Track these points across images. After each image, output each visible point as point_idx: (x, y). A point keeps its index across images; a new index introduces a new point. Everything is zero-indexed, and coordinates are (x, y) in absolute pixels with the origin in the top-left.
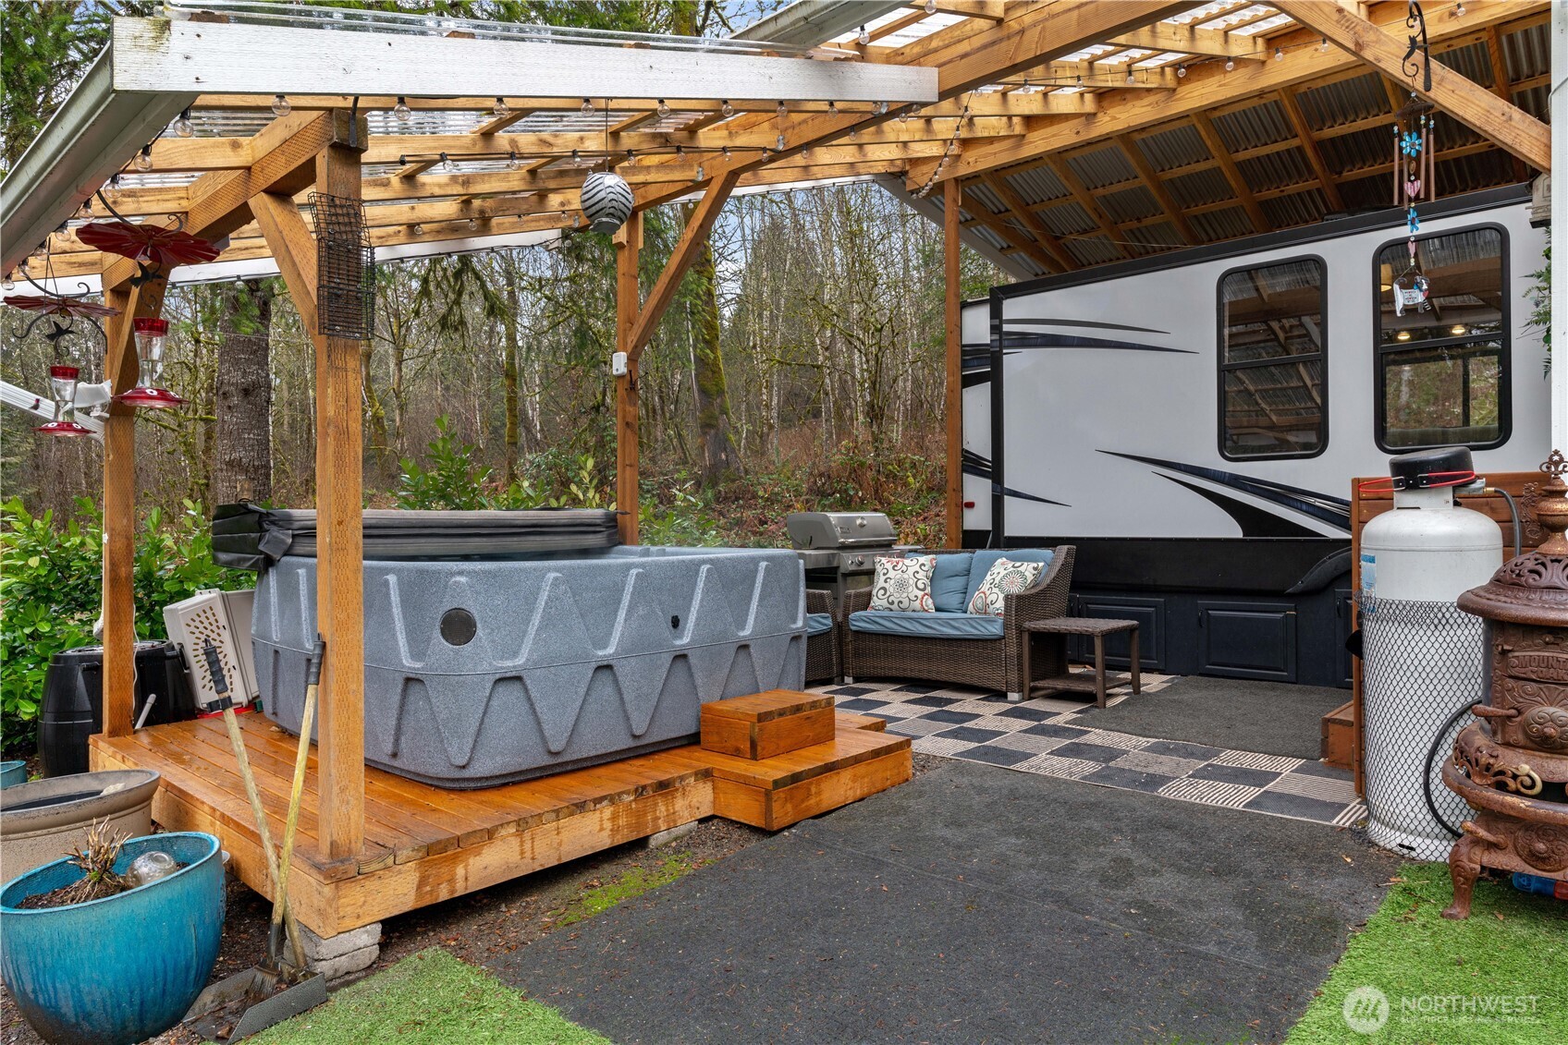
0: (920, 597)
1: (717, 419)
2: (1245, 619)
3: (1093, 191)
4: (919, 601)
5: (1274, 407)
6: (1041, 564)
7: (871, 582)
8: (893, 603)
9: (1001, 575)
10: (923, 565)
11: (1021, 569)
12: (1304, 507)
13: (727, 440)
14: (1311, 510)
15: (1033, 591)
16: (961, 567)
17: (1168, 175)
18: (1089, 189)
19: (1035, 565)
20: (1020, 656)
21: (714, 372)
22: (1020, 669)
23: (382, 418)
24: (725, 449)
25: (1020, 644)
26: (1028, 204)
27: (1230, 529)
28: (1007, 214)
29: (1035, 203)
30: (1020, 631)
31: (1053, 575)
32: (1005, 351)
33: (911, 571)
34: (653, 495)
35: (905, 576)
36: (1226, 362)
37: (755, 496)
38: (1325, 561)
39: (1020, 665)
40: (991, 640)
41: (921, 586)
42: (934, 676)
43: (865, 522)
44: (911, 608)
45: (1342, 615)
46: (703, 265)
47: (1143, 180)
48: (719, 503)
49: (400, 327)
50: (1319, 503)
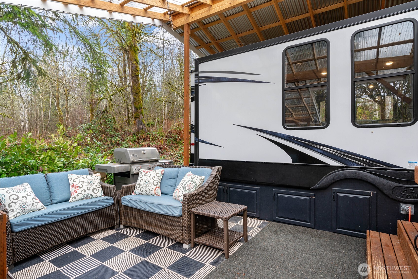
0: (154, 189)
1: (139, 116)
2: (293, 198)
3: (238, 35)
4: (154, 191)
5: (295, 113)
6: (203, 177)
7: (136, 181)
8: (142, 191)
9: (186, 182)
10: (158, 173)
11: (195, 179)
12: (319, 151)
13: (142, 122)
14: (322, 152)
15: (199, 191)
16: (174, 175)
17: (263, 29)
18: (237, 34)
19: (201, 178)
20: (189, 226)
21: (138, 102)
22: (189, 233)
23: (62, 115)
24: (142, 124)
25: (189, 219)
26: (217, 40)
27: (287, 159)
28: (210, 43)
29: (219, 39)
30: (189, 213)
31: (210, 181)
32: (200, 84)
33: (152, 176)
34: (119, 137)
35: (149, 179)
36: (286, 87)
37: (149, 138)
38: (328, 175)
39: (189, 230)
40: (176, 217)
41: (155, 183)
42: (153, 230)
43: (145, 152)
44: (151, 193)
45: (335, 199)
46: (136, 71)
47: (255, 31)
48: (138, 140)
49: (67, 90)
50: (325, 149)
